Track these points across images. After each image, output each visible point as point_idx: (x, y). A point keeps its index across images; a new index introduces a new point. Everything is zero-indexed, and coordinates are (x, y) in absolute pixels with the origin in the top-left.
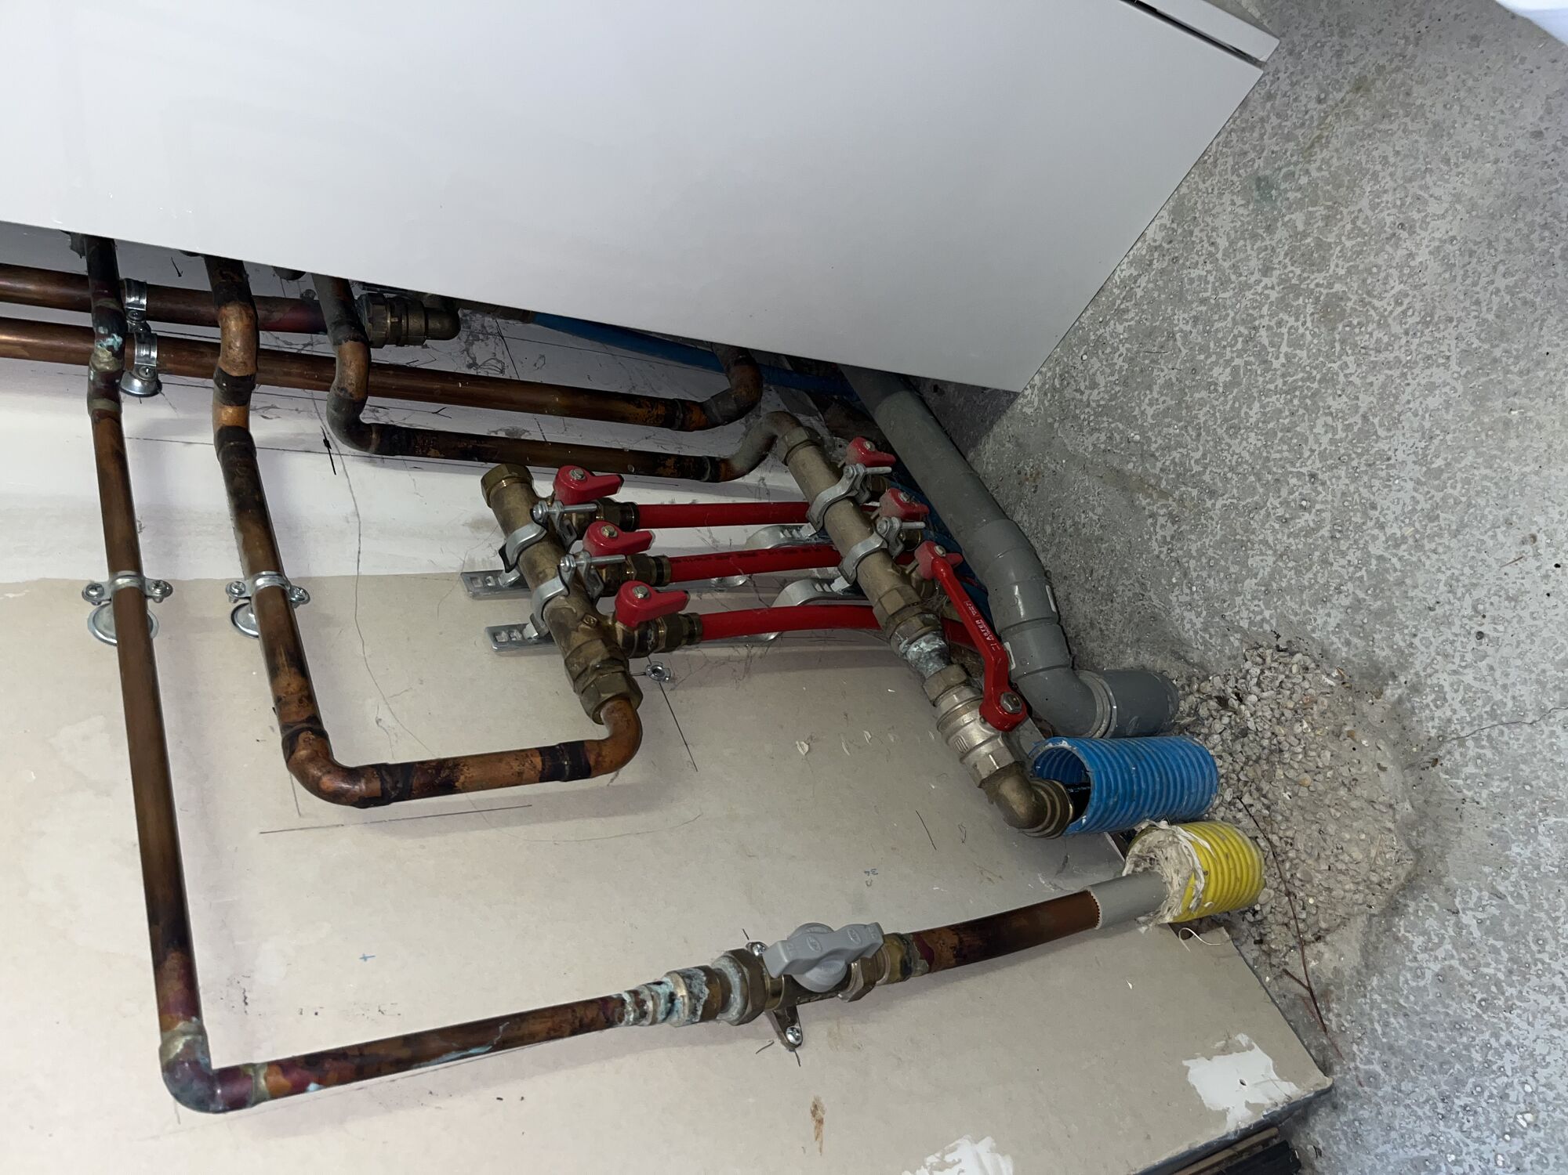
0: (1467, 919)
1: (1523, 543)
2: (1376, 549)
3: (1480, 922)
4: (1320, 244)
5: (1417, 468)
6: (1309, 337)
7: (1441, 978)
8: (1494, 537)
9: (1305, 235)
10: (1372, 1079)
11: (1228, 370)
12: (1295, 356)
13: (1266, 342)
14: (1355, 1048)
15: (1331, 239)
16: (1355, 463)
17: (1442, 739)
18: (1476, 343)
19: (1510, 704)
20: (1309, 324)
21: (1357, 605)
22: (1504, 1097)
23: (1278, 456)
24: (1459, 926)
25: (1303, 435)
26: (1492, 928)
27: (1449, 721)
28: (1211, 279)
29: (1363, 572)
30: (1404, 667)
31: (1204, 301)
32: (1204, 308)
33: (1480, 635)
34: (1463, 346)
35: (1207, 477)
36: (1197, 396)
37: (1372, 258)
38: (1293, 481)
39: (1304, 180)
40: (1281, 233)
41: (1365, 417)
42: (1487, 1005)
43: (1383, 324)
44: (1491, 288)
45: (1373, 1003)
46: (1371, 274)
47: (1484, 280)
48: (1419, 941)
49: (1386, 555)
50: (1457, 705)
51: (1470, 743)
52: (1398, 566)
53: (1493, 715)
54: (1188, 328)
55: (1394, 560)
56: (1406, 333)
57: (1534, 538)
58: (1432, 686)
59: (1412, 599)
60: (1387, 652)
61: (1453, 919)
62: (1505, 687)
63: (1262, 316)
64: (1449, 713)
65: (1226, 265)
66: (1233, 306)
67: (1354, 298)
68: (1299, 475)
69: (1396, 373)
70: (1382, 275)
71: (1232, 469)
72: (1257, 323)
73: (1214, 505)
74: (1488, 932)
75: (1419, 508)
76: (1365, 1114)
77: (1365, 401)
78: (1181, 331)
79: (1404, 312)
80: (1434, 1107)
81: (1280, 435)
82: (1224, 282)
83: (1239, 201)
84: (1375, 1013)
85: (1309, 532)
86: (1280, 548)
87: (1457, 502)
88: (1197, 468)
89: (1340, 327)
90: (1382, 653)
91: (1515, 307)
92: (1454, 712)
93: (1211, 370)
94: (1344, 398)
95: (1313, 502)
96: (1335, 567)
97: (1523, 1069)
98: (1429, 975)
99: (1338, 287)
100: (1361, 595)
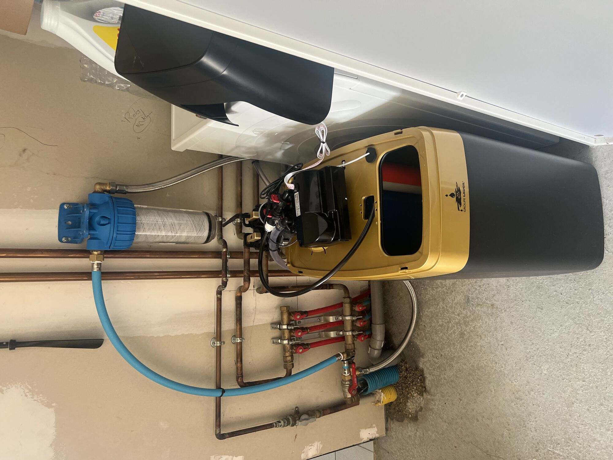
0: (418, 433)
1: (459, 399)
2: (442, 376)
3: (419, 435)
4: (468, 322)
5: (455, 373)
6: (456, 334)
7: (410, 436)
8: (457, 394)
9: (467, 318)
10: (393, 438)
11: (442, 323)
12: (452, 334)
13: (450, 326)
14: (393, 432)
15: (470, 324)
16: (448, 361)
17: (431, 410)
18: (475, 366)
19: (442, 416)
20: (458, 332)
21: (433, 380)
22: (407, 456)
23: (439, 345)
24: (416, 433)
25: (445, 348)
26: (420, 437)
27: (434, 409)
28: (450, 304)
29: (438, 377)
30: (434, 396)
31: (446, 306)
32: (446, 308)
33: (445, 403)
34: (473, 364)
35: (427, 335)
36: (435, 320)
37: (473, 335)
38: (438, 352)
39: (474, 308)
40: (465, 312)
41: (454, 356)
42: (413, 445)
43: (467, 347)
44: (483, 361)
45: (399, 430)
46: (471, 337)
47: (483, 359)
48: (410, 429)
49: (443, 379)
50: (436, 408)
51: (434, 414)
52: (443, 382)
53: (439, 414)
54: (441, 307)
55: (443, 381)
56: (468, 352)
57: (461, 400)
58: (435, 402)
59: (441, 389)
60: (433, 391)
61: (416, 431)
62: (443, 413)
63: (453, 321)
64: (434, 408)
65: (454, 305)
66: (450, 314)
67: (466, 337)
68: (440, 353)
69: (463, 356)
70: (472, 339)
71: (431, 338)
72: (451, 321)
73: (425, 340)
74: (419, 437)
75: (451, 378)
76: (389, 440)
77: (456, 354)
78: (440, 306)
79: (471, 349)
80: (398, 449)
81: (442, 343)
82: (451, 308)
83: (463, 297)
84: (398, 431)
85: (435, 362)
86: (430, 360)
87: (456, 384)
88: (426, 331)
89: (461, 339)
90: (432, 390)
91: (483, 368)
92: (435, 408)
93: (440, 319)
94: (454, 350)
95: (439, 359)
96: (435, 372)
97: (412, 456)
98: (408, 434)
99: (465, 332)
100: (435, 380)
